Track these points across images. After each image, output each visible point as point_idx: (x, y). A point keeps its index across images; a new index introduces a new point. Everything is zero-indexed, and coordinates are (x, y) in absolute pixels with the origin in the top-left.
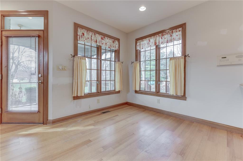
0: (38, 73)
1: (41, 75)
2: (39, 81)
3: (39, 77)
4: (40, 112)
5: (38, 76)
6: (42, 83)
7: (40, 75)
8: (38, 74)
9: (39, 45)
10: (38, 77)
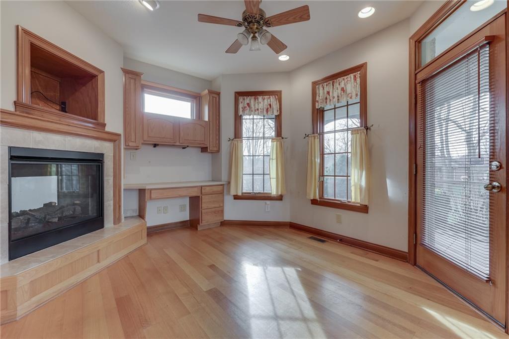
0: (490, 159)
1: (497, 164)
2: (491, 181)
3: (492, 171)
4: (494, 283)
5: (490, 168)
6: (500, 188)
7: (495, 164)
8: (490, 162)
9: (492, 74)
10: (490, 171)
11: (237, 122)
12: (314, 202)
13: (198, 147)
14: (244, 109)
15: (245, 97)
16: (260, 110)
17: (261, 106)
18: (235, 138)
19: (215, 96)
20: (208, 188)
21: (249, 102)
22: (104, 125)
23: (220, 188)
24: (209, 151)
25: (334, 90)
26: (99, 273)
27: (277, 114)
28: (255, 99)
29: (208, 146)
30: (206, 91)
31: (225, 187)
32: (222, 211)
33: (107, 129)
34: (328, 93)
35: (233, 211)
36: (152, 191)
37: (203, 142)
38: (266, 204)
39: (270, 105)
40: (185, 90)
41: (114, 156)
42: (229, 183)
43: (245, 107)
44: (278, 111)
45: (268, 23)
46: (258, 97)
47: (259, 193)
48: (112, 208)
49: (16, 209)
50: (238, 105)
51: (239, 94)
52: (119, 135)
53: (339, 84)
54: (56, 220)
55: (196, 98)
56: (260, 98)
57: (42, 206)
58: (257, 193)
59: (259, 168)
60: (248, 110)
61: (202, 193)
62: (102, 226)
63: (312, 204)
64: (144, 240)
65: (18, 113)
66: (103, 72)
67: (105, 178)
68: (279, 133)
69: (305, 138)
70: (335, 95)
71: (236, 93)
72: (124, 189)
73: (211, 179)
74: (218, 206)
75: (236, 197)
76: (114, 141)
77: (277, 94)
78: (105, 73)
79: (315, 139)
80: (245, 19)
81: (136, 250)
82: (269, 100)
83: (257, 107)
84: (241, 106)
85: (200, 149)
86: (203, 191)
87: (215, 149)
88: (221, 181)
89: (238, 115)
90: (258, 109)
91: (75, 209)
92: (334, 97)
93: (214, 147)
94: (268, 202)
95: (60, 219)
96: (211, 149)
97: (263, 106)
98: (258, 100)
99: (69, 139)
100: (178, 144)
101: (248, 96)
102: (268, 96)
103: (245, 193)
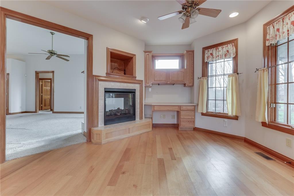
11: (204, 66)
12: (264, 124)
13: (182, 84)
14: (208, 58)
15: (209, 49)
16: (220, 56)
17: (220, 53)
18: (203, 77)
19: (191, 53)
20: (184, 107)
21: (212, 52)
22: (136, 77)
23: (192, 108)
24: (186, 86)
25: (284, 26)
26: (128, 138)
27: (233, 57)
28: (216, 49)
29: (186, 83)
30: (185, 52)
31: (196, 107)
32: (194, 122)
33: (137, 79)
34: (278, 30)
35: (201, 123)
36: (155, 107)
37: (183, 81)
38: (224, 121)
39: (228, 51)
40: (175, 54)
41: (140, 90)
42: (198, 105)
43: (209, 56)
44: (234, 54)
45: (196, 4)
46: (218, 47)
47: (220, 113)
48: (139, 112)
49: (107, 110)
50: (204, 56)
51: (205, 49)
52: (142, 81)
53: (289, 20)
54: (119, 114)
55: (181, 56)
56: (220, 48)
57: (117, 109)
58: (218, 113)
59: (220, 96)
60: (211, 58)
61: (180, 109)
62: (135, 120)
63: (263, 125)
64: (151, 129)
65: (107, 77)
66: (135, 55)
67: (136, 100)
68: (236, 71)
69: (256, 72)
70: (285, 30)
71: (203, 48)
72: (145, 105)
73: (190, 102)
74: (191, 118)
75: (203, 114)
76: (140, 83)
77: (234, 42)
78: (136, 55)
79: (264, 72)
80: (183, 8)
81: (145, 132)
82: (227, 48)
83: (217, 54)
84: (206, 56)
85: (183, 85)
86: (181, 109)
87: (191, 84)
88: (194, 103)
89: (204, 62)
90: (218, 56)
91: (126, 111)
92: (284, 33)
93: (190, 83)
94: (226, 120)
95: (120, 114)
96: (188, 84)
97: (223, 53)
98: (218, 50)
99: (122, 84)
100: (169, 83)
101: (212, 48)
102: (227, 45)
103: (209, 112)
